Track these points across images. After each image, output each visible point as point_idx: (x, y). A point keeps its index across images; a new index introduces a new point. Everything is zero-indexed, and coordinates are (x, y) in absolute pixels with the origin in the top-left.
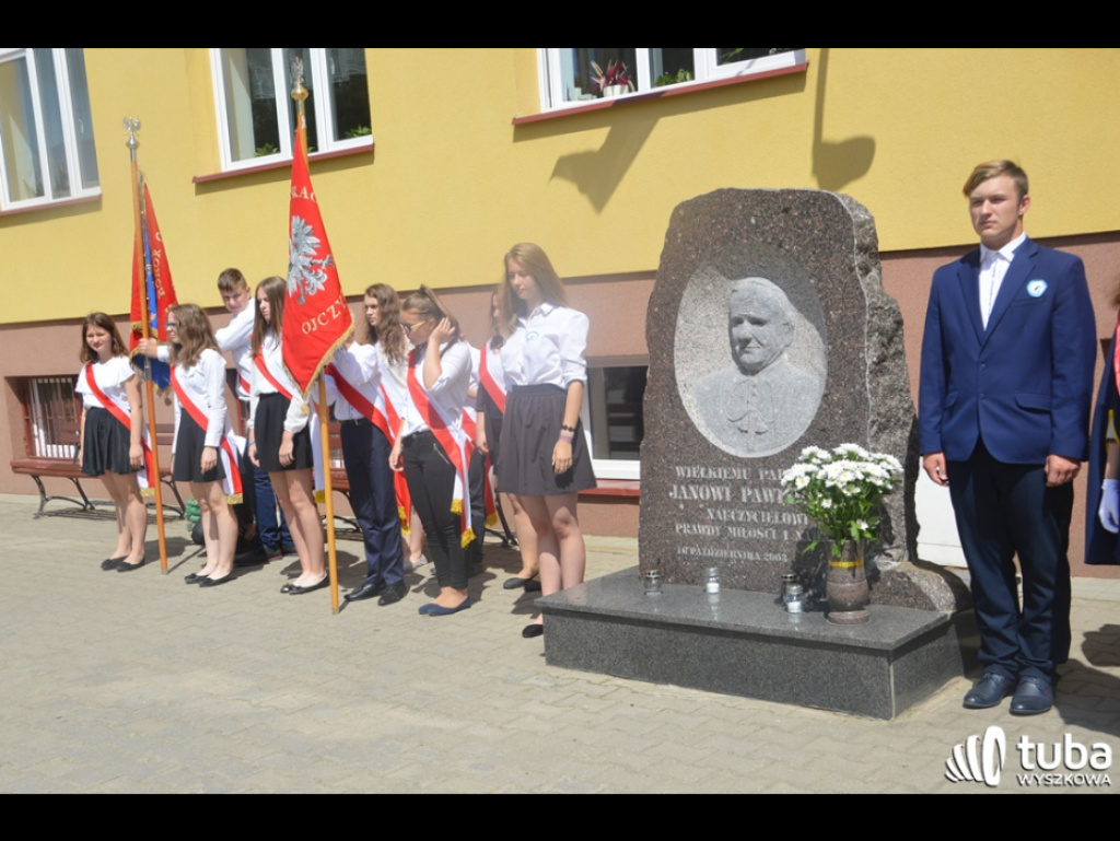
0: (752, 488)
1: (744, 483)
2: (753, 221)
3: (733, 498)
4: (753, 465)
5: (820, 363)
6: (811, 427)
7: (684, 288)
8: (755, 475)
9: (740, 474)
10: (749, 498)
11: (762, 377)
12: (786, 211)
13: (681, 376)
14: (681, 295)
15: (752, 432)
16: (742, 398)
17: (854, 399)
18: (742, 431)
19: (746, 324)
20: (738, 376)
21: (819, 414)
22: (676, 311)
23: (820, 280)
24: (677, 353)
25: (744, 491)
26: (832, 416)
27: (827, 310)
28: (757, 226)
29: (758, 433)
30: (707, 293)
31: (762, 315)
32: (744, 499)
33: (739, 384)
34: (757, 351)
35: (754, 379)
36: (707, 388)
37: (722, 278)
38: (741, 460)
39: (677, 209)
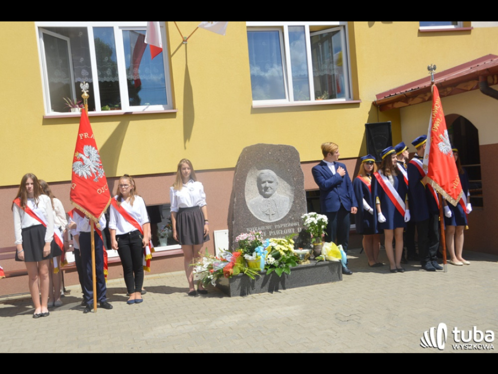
0: (273, 231)
1: (270, 230)
2: (270, 153)
3: (266, 235)
4: (273, 224)
5: (289, 193)
6: (290, 211)
7: (248, 173)
8: (273, 227)
9: (268, 227)
10: (272, 234)
11: (271, 198)
12: (280, 150)
13: (247, 200)
14: (247, 175)
15: (271, 215)
16: (266, 205)
17: (302, 202)
18: (267, 215)
19: (267, 183)
20: (263, 199)
21: (292, 207)
22: (245, 180)
23: (291, 170)
24: (246, 193)
25: (270, 232)
26: (296, 207)
27: (293, 177)
28: (271, 155)
29: (273, 215)
30: (252, 174)
31: (272, 180)
32: (270, 235)
33: (264, 201)
34: (270, 191)
35: (269, 199)
36: (253, 203)
37: (257, 170)
38: (269, 223)
39: (244, 149)
